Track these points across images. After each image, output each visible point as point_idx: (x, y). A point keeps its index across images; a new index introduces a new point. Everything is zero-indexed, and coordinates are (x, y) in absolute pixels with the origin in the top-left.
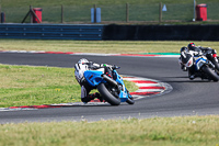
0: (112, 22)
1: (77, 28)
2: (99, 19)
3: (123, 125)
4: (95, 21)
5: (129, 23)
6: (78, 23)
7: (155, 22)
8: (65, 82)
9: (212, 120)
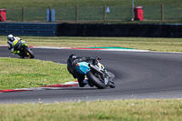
0: (64, 21)
1: (35, 26)
2: (53, 18)
3: (74, 107)
4: (50, 20)
5: (79, 22)
6: (36, 22)
7: (100, 21)
8: (25, 70)
9: (148, 103)
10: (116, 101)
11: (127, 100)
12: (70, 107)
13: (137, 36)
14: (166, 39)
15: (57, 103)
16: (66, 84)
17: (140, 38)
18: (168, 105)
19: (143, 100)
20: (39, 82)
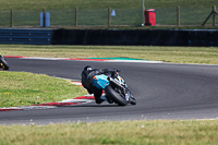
0: (60, 27)
1: (26, 32)
2: (48, 23)
3: (73, 129)
4: (44, 25)
5: (78, 27)
6: (27, 28)
7: (104, 27)
8: (14, 85)
9: (161, 124)
10: (123, 122)
11: (135, 121)
12: (67, 130)
13: (148, 45)
14: (183, 48)
15: (52, 124)
16: (64, 101)
17: (152, 47)
18: (185, 127)
19: (155, 121)
20: (30, 99)
